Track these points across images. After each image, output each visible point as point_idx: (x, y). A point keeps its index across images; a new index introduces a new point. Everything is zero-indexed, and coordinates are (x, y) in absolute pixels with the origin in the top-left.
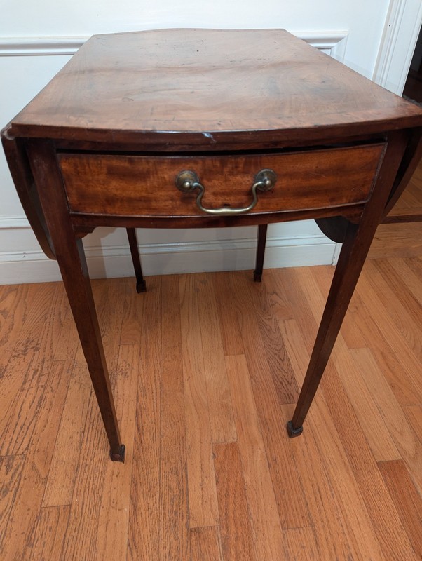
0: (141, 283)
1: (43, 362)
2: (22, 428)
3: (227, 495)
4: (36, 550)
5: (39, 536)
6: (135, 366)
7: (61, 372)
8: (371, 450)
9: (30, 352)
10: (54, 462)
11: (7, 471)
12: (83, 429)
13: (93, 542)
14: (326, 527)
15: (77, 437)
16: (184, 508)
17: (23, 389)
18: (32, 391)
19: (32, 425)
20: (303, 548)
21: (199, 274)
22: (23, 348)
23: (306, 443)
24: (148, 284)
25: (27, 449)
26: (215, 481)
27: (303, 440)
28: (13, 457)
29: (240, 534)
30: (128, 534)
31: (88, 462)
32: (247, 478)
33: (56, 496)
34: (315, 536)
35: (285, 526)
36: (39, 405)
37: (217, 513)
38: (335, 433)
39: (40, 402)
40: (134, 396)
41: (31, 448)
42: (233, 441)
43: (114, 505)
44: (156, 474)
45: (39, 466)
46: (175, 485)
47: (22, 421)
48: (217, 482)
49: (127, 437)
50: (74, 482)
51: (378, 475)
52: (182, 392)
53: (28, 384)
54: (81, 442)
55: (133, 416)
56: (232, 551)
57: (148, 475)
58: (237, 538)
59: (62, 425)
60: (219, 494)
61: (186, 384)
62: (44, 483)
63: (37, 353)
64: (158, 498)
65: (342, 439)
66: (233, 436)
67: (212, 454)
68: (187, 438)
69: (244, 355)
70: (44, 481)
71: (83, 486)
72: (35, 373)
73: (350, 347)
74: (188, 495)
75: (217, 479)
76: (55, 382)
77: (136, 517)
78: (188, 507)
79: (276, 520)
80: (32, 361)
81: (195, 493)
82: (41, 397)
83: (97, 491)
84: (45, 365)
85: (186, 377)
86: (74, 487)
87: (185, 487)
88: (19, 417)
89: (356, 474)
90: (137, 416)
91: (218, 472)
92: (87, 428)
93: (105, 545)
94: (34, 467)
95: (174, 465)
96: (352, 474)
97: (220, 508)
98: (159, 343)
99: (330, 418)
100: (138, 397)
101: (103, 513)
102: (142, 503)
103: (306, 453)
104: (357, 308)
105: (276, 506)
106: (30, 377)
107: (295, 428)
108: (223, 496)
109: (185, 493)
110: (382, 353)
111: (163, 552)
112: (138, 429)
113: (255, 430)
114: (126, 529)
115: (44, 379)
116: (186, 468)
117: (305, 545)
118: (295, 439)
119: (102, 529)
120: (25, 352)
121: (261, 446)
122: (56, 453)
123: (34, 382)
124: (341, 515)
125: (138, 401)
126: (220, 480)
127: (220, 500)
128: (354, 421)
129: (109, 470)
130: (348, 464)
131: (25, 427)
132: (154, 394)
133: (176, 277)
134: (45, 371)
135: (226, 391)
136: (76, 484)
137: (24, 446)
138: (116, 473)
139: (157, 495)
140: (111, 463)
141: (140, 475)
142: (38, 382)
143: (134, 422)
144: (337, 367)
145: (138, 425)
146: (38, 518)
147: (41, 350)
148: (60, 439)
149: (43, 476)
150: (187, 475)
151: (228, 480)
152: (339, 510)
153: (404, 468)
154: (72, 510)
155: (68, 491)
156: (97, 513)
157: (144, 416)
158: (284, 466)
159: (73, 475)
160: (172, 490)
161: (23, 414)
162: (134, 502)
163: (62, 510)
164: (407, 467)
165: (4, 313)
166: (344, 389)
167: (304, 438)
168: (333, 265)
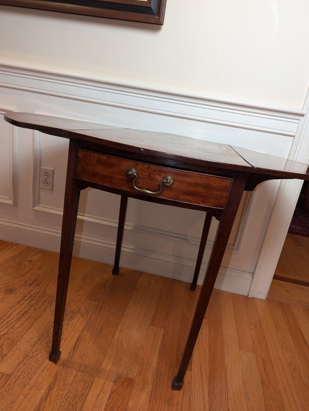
0: (116, 269)
1: (38, 293)
2: (7, 323)
3: (112, 408)
6: (91, 313)
7: (45, 301)
9: (33, 286)
10: (15, 348)
12: (40, 337)
13: (13, 402)
15: (35, 340)
16: (79, 405)
17: (19, 303)
18: (23, 306)
19: (14, 324)
21: (155, 275)
22: (31, 283)
23: (183, 397)
24: (120, 271)
25: (3, 335)
26: (108, 397)
27: (181, 395)
30: (36, 406)
31: (34, 356)
32: (131, 403)
33: (5, 368)
36: (23, 315)
38: (207, 398)
39: (24, 313)
40: (81, 329)
41: (6, 336)
42: (132, 377)
43: (37, 386)
44: (72, 378)
45: (5, 347)
46: (81, 389)
47: (8, 320)
48: (109, 398)
49: (65, 348)
50: (20, 363)
52: (113, 337)
53: (23, 301)
54: (36, 343)
55: (75, 339)
57: (66, 377)
59: (30, 330)
60: (107, 406)
61: (117, 333)
62: (3, 358)
63: (37, 287)
64: (66, 392)
65: (210, 404)
66: (133, 374)
67: (113, 380)
68: (103, 364)
69: (163, 329)
70: (3, 356)
71: (24, 367)
72: (30, 297)
73: (240, 348)
74: (86, 398)
75: (110, 395)
76: (39, 306)
77: (46, 398)
78: (82, 406)
80: (32, 290)
81: (91, 399)
82: (26, 311)
83: (31, 374)
84: (38, 295)
85: (119, 328)
86: (18, 366)
87: (86, 393)
88: (8, 317)
90: (77, 340)
91: (112, 392)
92: (43, 337)
93: (19, 407)
94: (2, 347)
95: (86, 377)
98: (112, 305)
99: (207, 387)
100: (83, 330)
101: (27, 387)
102: (54, 391)
103: (180, 403)
104: (256, 326)
106: (26, 299)
107: (178, 382)
108: (109, 408)
109: (85, 396)
110: (263, 360)
112: (74, 348)
113: (150, 376)
114: (37, 403)
115: (34, 302)
116: (93, 382)
118: (176, 392)
119: (22, 397)
120: (30, 285)
121: (150, 387)
122: (18, 344)
123: (27, 302)
125: (82, 332)
126: (112, 397)
127: (105, 410)
128: (224, 397)
129: (44, 365)
131: (9, 323)
132: (94, 332)
133: (139, 273)
134: (36, 298)
135: (142, 346)
136: (21, 365)
137: (3, 333)
138: (47, 368)
139: (67, 391)
140: (47, 361)
141: (61, 375)
142: (29, 302)
143: (74, 343)
144: (226, 357)
145: (75, 346)
147: (40, 287)
148: (24, 337)
149: (4, 353)
150: (91, 386)
151: (117, 399)
154: (10, 379)
155: (13, 367)
156: (24, 386)
157: (81, 342)
158: (160, 405)
159: (22, 359)
160: (77, 391)
161: (11, 317)
162: (50, 388)
163: (5, 375)
165: (30, 262)
166: (225, 373)
167: (183, 393)
168: (249, 296)
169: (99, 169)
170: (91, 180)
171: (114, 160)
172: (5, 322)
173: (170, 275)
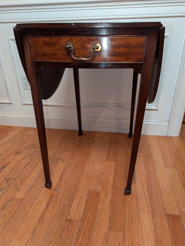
0: (81, 132)
1: (35, 152)
2: (18, 171)
3: (88, 210)
4: (4, 212)
5: (7, 207)
6: (68, 158)
8: (164, 208)
9: (31, 148)
10: (24, 184)
11: (6, 183)
12: (39, 175)
13: (26, 214)
14: (131, 234)
15: (36, 177)
16: (67, 211)
17: (24, 159)
18: (27, 160)
19: (22, 170)
20: (116, 240)
21: (105, 132)
22: (29, 147)
23: (132, 199)
24: (83, 133)
25: (16, 178)
26: (84, 204)
27: (131, 197)
28: (10, 179)
29: (88, 227)
30: (41, 215)
31: (36, 186)
32: (99, 206)
33: (19, 195)
34: (124, 236)
35: (110, 228)
36: (27, 165)
37: (81, 216)
38: (148, 198)
39: (28, 164)
40: (63, 168)
41: (18, 178)
42: (98, 191)
43: (40, 203)
44: (61, 196)
45: (18, 184)
46: (67, 201)
47: (19, 168)
48: (85, 204)
49: (54, 180)
50: (28, 192)
51: (165, 220)
52: (83, 170)
53: (26, 158)
54: (37, 179)
55: (60, 174)
56: (82, 232)
57: (58, 195)
58: (86, 228)
59: (32, 172)
60: (85, 209)
61: (86, 168)
62: (17, 190)
63: (34, 149)
64: (58, 205)
65: (150, 201)
66: (99, 189)
67: (87, 194)
68: (79, 186)
69: (114, 162)
70: (17, 189)
71: (31, 194)
72: (30, 155)
73: (166, 166)
74: (71, 206)
75: (86, 203)
76: (36, 159)
77: (46, 209)
78: (69, 211)
79: (107, 225)
80: (31, 151)
81: (74, 206)
82: (29, 163)
83: (35, 197)
84: (35, 153)
85: (87, 165)
86: (27, 194)
87: (71, 203)
88: (18, 167)
89: (153, 216)
90: (62, 175)
91: (87, 201)
92: (41, 175)
93: (30, 216)
94: (16, 184)
95: (69, 194)
96: (151, 216)
97: (83, 215)
98: (81, 152)
99: (147, 191)
100: (65, 169)
101: (34, 205)
102: (51, 205)
103: (131, 202)
104: (174, 153)
105: (108, 220)
106: (28, 156)
107: (128, 191)
108: (86, 210)
109: (70, 206)
110: (182, 172)
111: (52, 225)
112: (60, 179)
113: (110, 189)
114: (41, 212)
115: (32, 157)
116: (74, 197)
117: (117, 239)
118: (127, 196)
119: (31, 210)
120: (29, 148)
121: (110, 195)
122: (26, 181)
123: (29, 157)
124: (140, 231)
125: (64, 170)
126: (87, 204)
127: (84, 211)
128: (159, 195)
129: (43, 191)
130: (150, 211)
131: (19, 171)
132: (72, 169)
133: (96, 133)
134: (34, 155)
135: (102, 173)
136: (29, 193)
137: (16, 176)
138: (45, 192)
139: (58, 203)
140: (45, 188)
141: (54, 195)
142: (30, 158)
144: (157, 173)
145: (61, 178)
146: (10, 201)
148: (30, 177)
149: (18, 187)
150: (73, 199)
151: (90, 205)
152: (140, 229)
153: (180, 219)
154: (23, 201)
155: (24, 194)
156: (32, 204)
157: (64, 175)
158: (118, 205)
159: (29, 189)
160: (65, 203)
161: (20, 167)
162: (48, 203)
163: (19, 200)
164: (182, 219)
165: (28, 135)
166: (158, 182)
167: (132, 196)
168: (168, 136)
169: (46, 50)
170: (42, 60)
171: (54, 39)
172: (17, 170)
173: (115, 131)
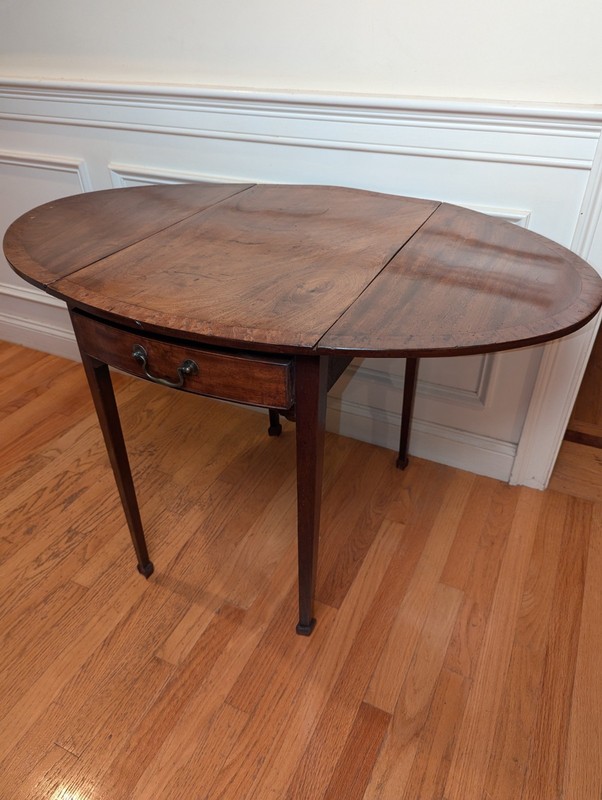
1: (148, 468)
2: (98, 514)
3: (203, 649)
4: (47, 608)
5: (54, 599)
6: (215, 504)
7: (155, 482)
8: (368, 687)
9: (145, 454)
10: (101, 551)
11: (67, 542)
13: (84, 624)
14: (263, 725)
16: (163, 638)
19: (106, 515)
20: (229, 726)
22: (142, 450)
23: (309, 646)
25: (90, 532)
26: (202, 632)
27: (308, 643)
28: (77, 533)
29: (188, 684)
30: (110, 633)
31: (122, 564)
32: (230, 645)
33: (84, 578)
34: (247, 724)
35: (229, 701)
37: (184, 657)
38: (346, 653)
40: (194, 530)
41: (93, 533)
42: (245, 608)
43: (116, 606)
44: (163, 600)
45: (89, 549)
46: (170, 616)
47: (102, 508)
48: (204, 634)
49: (159, 562)
50: (103, 574)
51: (352, 714)
52: (236, 544)
55: (181, 544)
56: (172, 692)
57: (156, 598)
58: (183, 685)
60: (198, 644)
61: (245, 539)
62: (84, 564)
63: (149, 458)
64: (150, 619)
65: (347, 663)
66: (248, 604)
67: (217, 609)
68: (210, 585)
70: (84, 562)
72: (136, 475)
73: (442, 580)
74: (173, 631)
75: (206, 631)
76: (145, 488)
77: (124, 624)
78: (166, 640)
79: (226, 692)
81: (179, 633)
83: (112, 589)
84: (148, 471)
85: (249, 533)
86: (100, 577)
87: (176, 623)
88: (102, 505)
89: (331, 699)
90: (184, 546)
91: (211, 626)
93: (90, 631)
94: (85, 548)
95: (181, 601)
96: (327, 698)
97: (189, 655)
98: (252, 491)
100: (197, 531)
101: (105, 607)
102: (136, 617)
103: (301, 654)
104: (493, 544)
105: (234, 681)
108: (200, 647)
109: (172, 628)
110: (475, 604)
111: (124, 660)
112: (177, 558)
113: (271, 610)
114: (112, 628)
116: (189, 609)
117: (232, 725)
118: (302, 637)
119: (96, 619)
120: (141, 453)
121: (265, 626)
122: (106, 546)
124: (285, 724)
125: (195, 534)
126: (207, 634)
127: (194, 649)
128: (375, 654)
129: (133, 578)
130: (332, 685)
131: (100, 515)
132: (212, 535)
134: (144, 476)
135: (276, 563)
136: (104, 576)
137: (90, 529)
138: (136, 583)
139: (151, 617)
140: (137, 573)
141: (150, 595)
143: (178, 550)
144: (408, 595)
145: (179, 554)
146: (63, 586)
147: (154, 457)
148: (116, 536)
149: (87, 557)
150: (185, 615)
151: (214, 637)
152: (287, 718)
153: (387, 723)
154: (87, 593)
155: (94, 578)
156: (102, 605)
157: (189, 550)
158: (271, 653)
159: (106, 568)
160: (165, 620)
161: (105, 506)
162: (132, 611)
163: (80, 590)
164: (390, 724)
165: (150, 412)
166: (394, 619)
167: (312, 641)
168: (511, 484)
172: (97, 512)
